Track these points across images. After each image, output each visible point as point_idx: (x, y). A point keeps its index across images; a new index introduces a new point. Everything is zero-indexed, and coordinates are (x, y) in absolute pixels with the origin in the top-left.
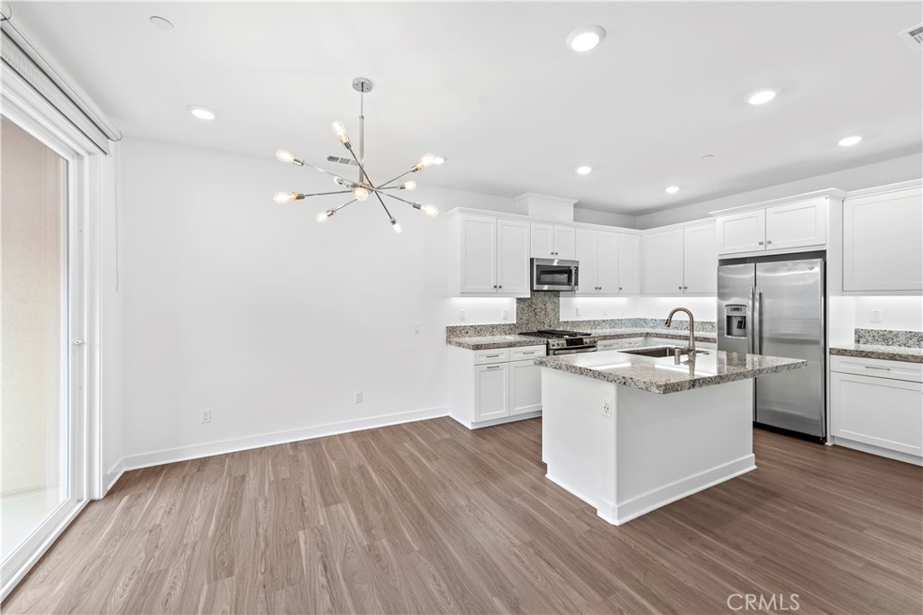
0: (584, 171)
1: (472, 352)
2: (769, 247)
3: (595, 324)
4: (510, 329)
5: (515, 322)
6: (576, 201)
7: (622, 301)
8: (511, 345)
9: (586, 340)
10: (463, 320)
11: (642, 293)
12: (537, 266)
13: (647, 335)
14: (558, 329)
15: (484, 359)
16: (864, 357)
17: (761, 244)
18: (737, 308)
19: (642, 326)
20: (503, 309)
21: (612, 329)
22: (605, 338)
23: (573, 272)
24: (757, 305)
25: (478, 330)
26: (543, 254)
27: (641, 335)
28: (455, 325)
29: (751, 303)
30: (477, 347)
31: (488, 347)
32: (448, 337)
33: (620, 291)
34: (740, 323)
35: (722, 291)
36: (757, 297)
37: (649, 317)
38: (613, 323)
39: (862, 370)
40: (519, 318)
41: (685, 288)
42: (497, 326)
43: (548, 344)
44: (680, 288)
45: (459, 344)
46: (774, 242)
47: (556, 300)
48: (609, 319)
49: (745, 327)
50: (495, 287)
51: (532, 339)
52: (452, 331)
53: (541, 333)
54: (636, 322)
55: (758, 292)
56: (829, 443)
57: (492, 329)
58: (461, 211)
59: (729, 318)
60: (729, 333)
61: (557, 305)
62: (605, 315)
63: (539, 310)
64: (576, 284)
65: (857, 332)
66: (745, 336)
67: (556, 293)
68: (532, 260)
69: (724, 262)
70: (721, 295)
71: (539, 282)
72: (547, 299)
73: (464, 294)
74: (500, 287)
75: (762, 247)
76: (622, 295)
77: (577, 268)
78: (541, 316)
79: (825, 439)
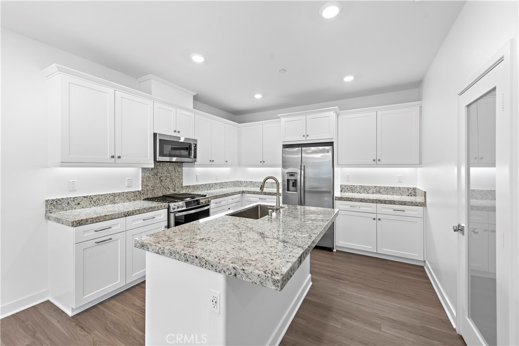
0: (198, 59)
2: (308, 138)
3: (209, 186)
4: (136, 196)
5: (140, 189)
6: (195, 94)
7: (227, 170)
8: (128, 214)
9: (202, 201)
11: (240, 165)
12: (160, 140)
13: (243, 192)
14: (181, 192)
15: (90, 235)
16: (350, 201)
17: (304, 136)
18: (292, 174)
19: (239, 186)
20: (126, 178)
21: (221, 189)
22: (216, 197)
23: (193, 148)
24: (303, 172)
25: (95, 199)
26: (167, 131)
27: (239, 193)
28: (59, 197)
29: (299, 171)
30: (79, 223)
31: (96, 220)
32: (48, 211)
33: (226, 163)
34: (293, 183)
35: (284, 164)
36: (303, 168)
37: (243, 180)
38: (222, 185)
39: (348, 208)
40: (144, 185)
41: (264, 162)
42: (119, 195)
43: (169, 208)
44: (261, 162)
45: (58, 220)
46: (310, 136)
47: (179, 169)
48: (219, 182)
49: (296, 186)
50: (113, 157)
51: (154, 204)
52: (53, 205)
54: (237, 184)
55: (303, 165)
56: (335, 250)
57: (113, 198)
58: (60, 70)
59: (288, 180)
60: (288, 190)
61: (181, 173)
62: (216, 180)
63: (164, 178)
64: (195, 157)
65: (341, 186)
66: (296, 191)
67: (180, 164)
68: (155, 135)
69: (285, 146)
70: (284, 166)
71: (162, 154)
72: (171, 168)
73: (64, 164)
74: (119, 157)
75: (304, 138)
76: (227, 166)
77: (196, 145)
78: (167, 182)
79: (333, 248)
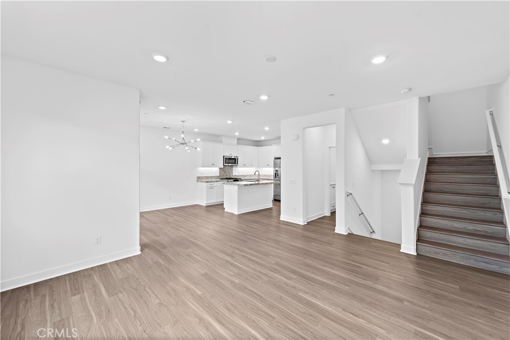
1: (206, 183)
3: (244, 176)
4: (218, 177)
5: (218, 175)
6: (238, 138)
8: (217, 181)
9: (239, 180)
10: (202, 174)
11: (259, 166)
12: (225, 158)
14: (231, 177)
15: (209, 185)
20: (215, 171)
25: (207, 178)
26: (228, 155)
29: (279, 169)
30: (207, 182)
31: (210, 182)
32: (197, 180)
33: (251, 166)
34: (278, 175)
38: (250, 176)
40: (220, 174)
42: (213, 177)
43: (228, 181)
44: (268, 165)
45: (201, 182)
47: (232, 168)
50: (212, 164)
51: (223, 180)
52: (199, 178)
53: (226, 179)
57: (211, 177)
59: (276, 173)
60: (276, 177)
61: (232, 170)
62: (248, 173)
63: (226, 171)
64: (237, 163)
67: (232, 166)
68: (224, 156)
69: (275, 159)
70: (274, 167)
71: (226, 163)
72: (229, 168)
73: (203, 167)
74: (214, 164)
76: (252, 167)
77: (238, 159)
78: (227, 173)
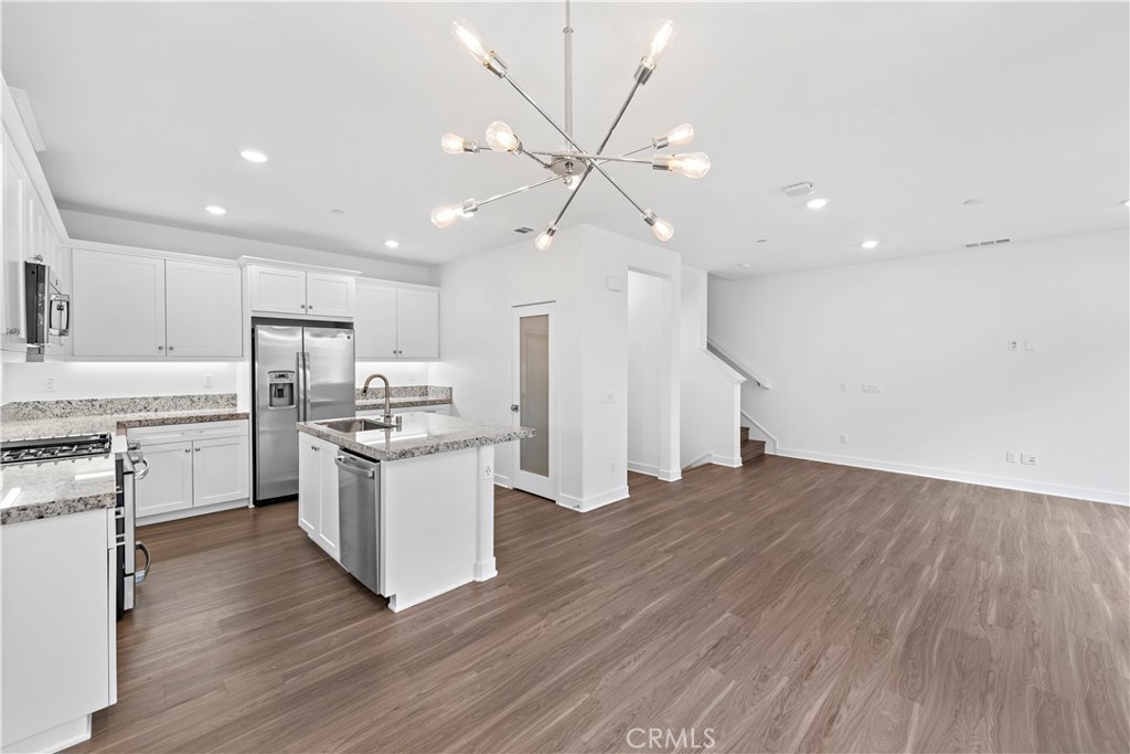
2: (310, 312)
17: (303, 307)
18: (282, 375)
34: (280, 391)
41: (172, 348)
44: (161, 348)
46: (314, 308)
59: (271, 386)
60: (271, 404)
66: (291, 405)
69: (260, 320)
75: (303, 311)
